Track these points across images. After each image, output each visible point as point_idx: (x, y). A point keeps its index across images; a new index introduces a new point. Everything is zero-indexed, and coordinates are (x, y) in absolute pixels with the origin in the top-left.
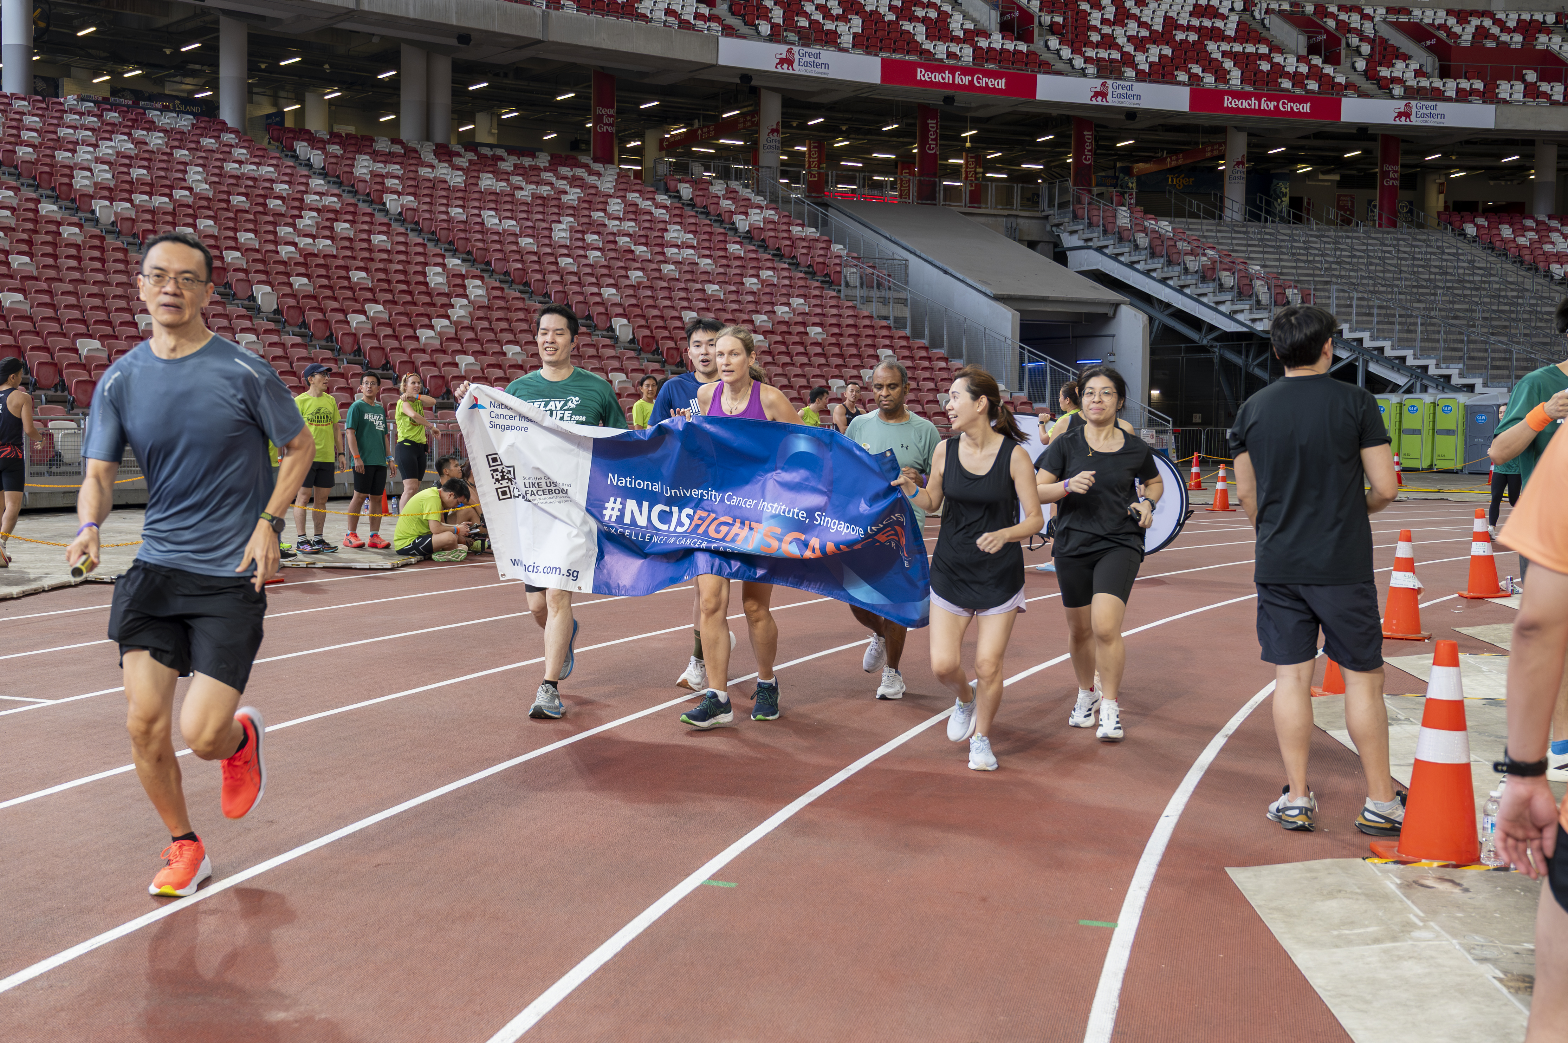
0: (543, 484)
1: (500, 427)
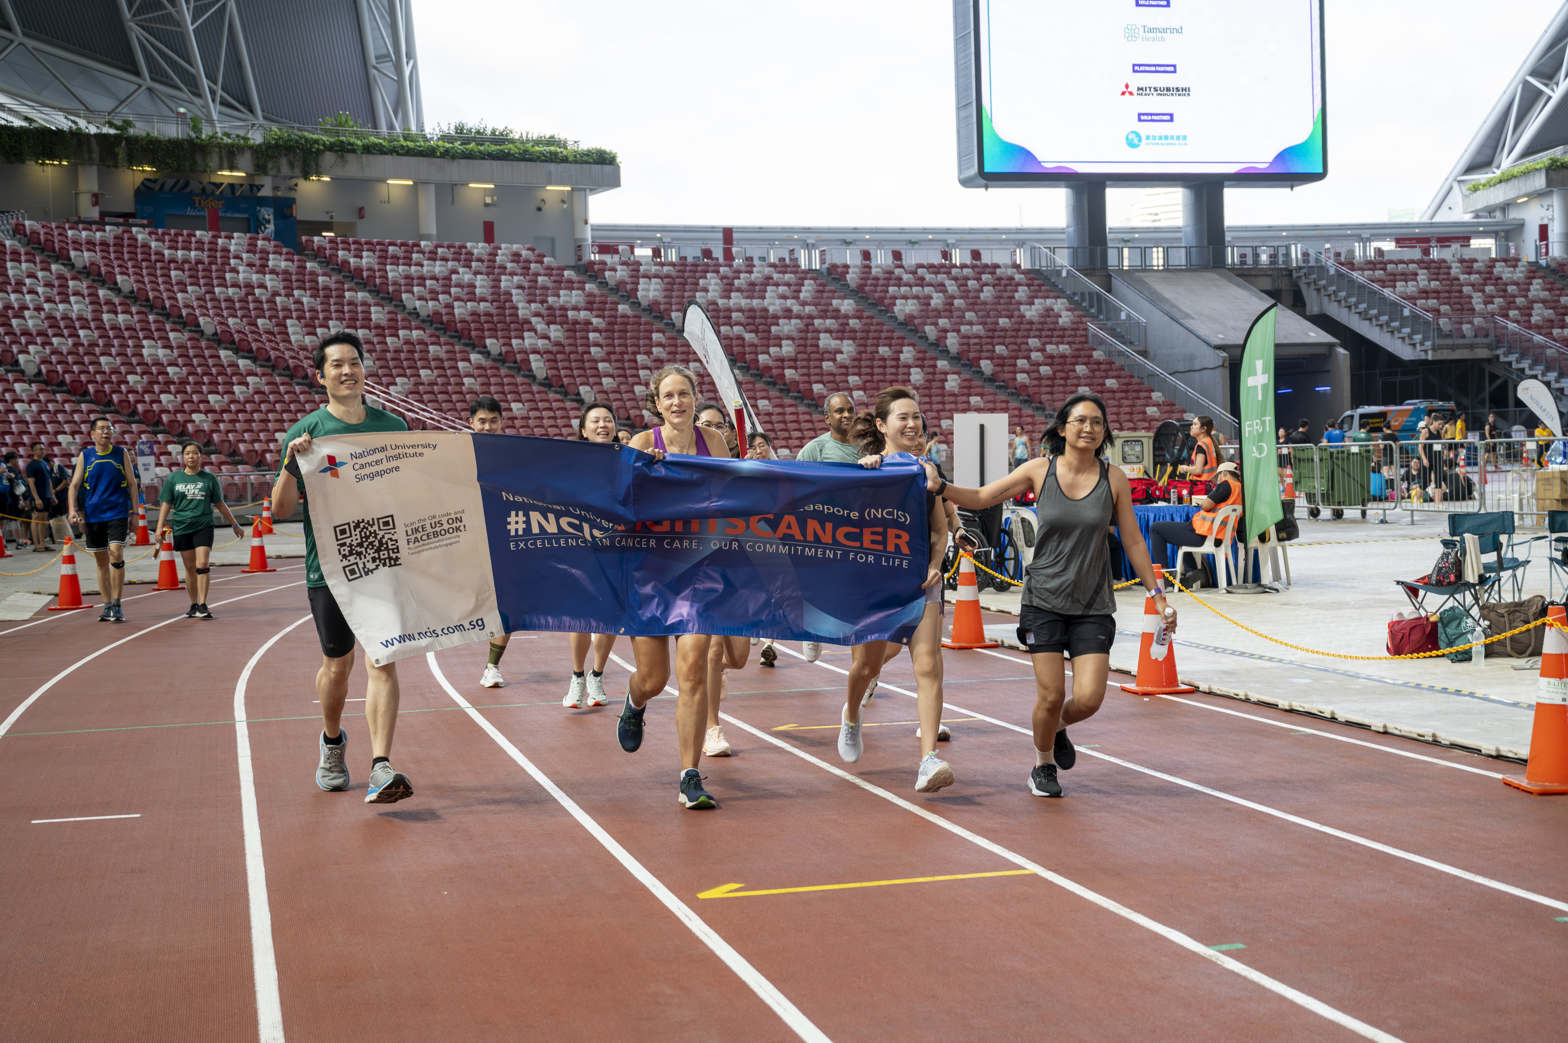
0: (428, 527)
1: (368, 476)
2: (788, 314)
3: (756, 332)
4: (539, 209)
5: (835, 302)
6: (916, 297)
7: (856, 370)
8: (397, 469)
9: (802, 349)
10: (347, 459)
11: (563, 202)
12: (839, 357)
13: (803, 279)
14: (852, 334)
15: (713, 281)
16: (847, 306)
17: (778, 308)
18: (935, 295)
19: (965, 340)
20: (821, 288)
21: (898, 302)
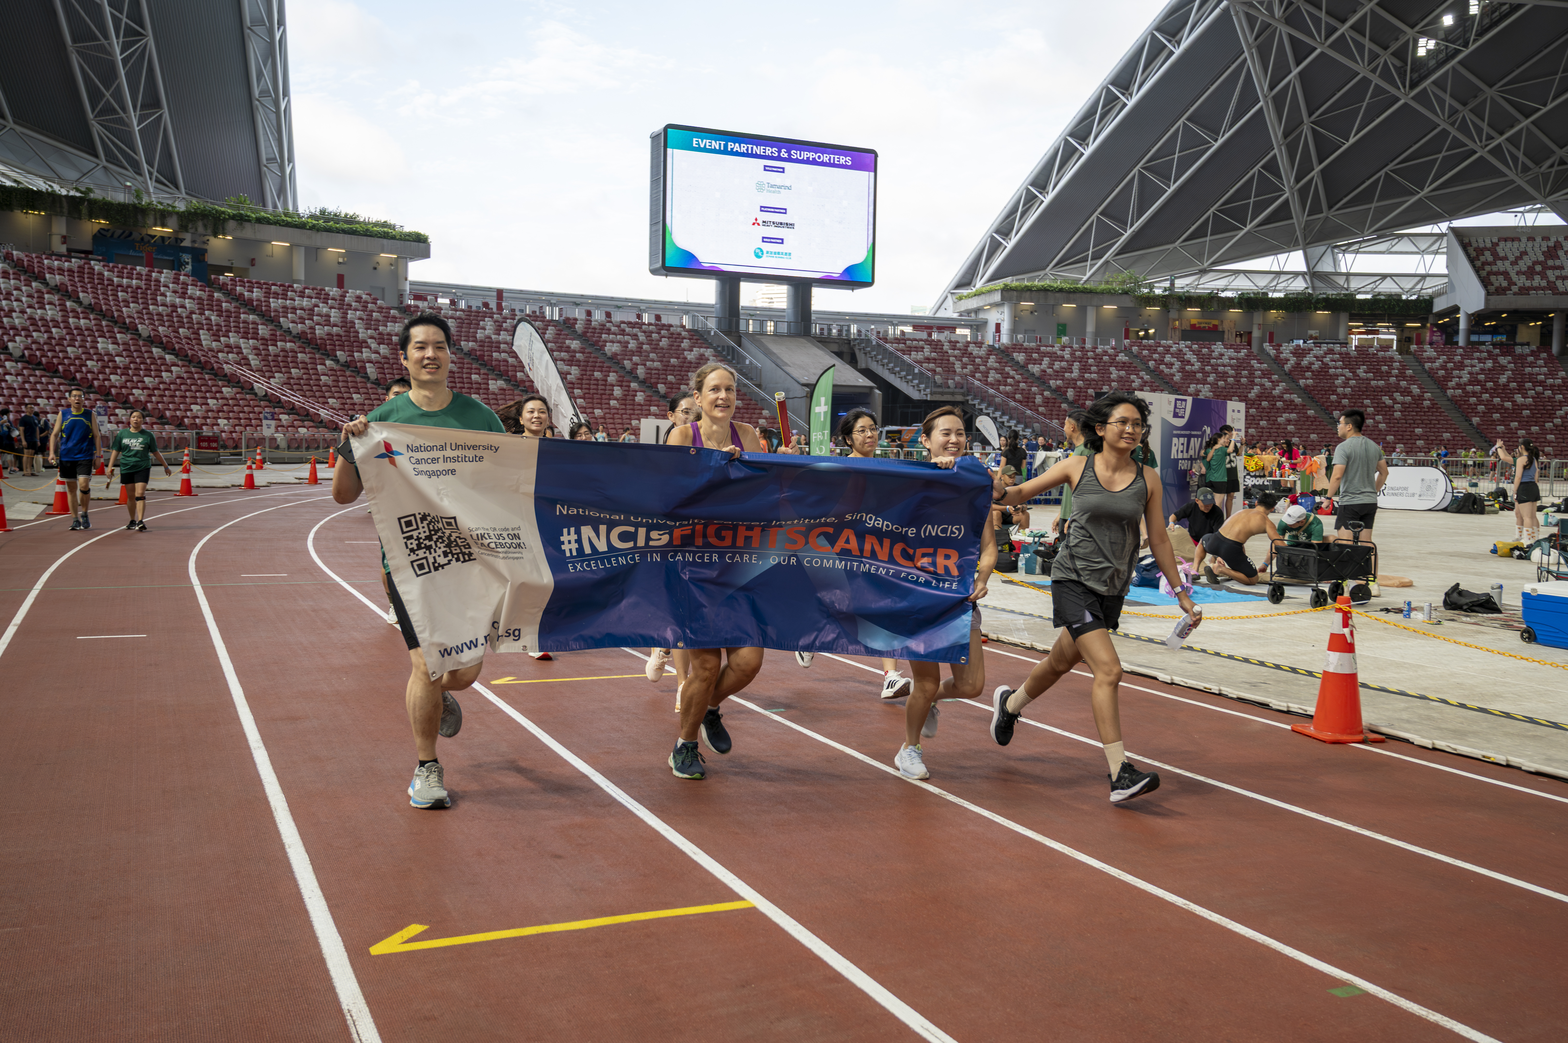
1: (427, 473)
4: (375, 268)
5: (567, 342)
6: (619, 342)
8: (453, 472)
10: (403, 450)
11: (391, 265)
12: (569, 377)
13: (547, 326)
15: (489, 323)
16: (575, 344)
18: (631, 341)
19: (649, 371)
20: (559, 332)
21: (608, 344)
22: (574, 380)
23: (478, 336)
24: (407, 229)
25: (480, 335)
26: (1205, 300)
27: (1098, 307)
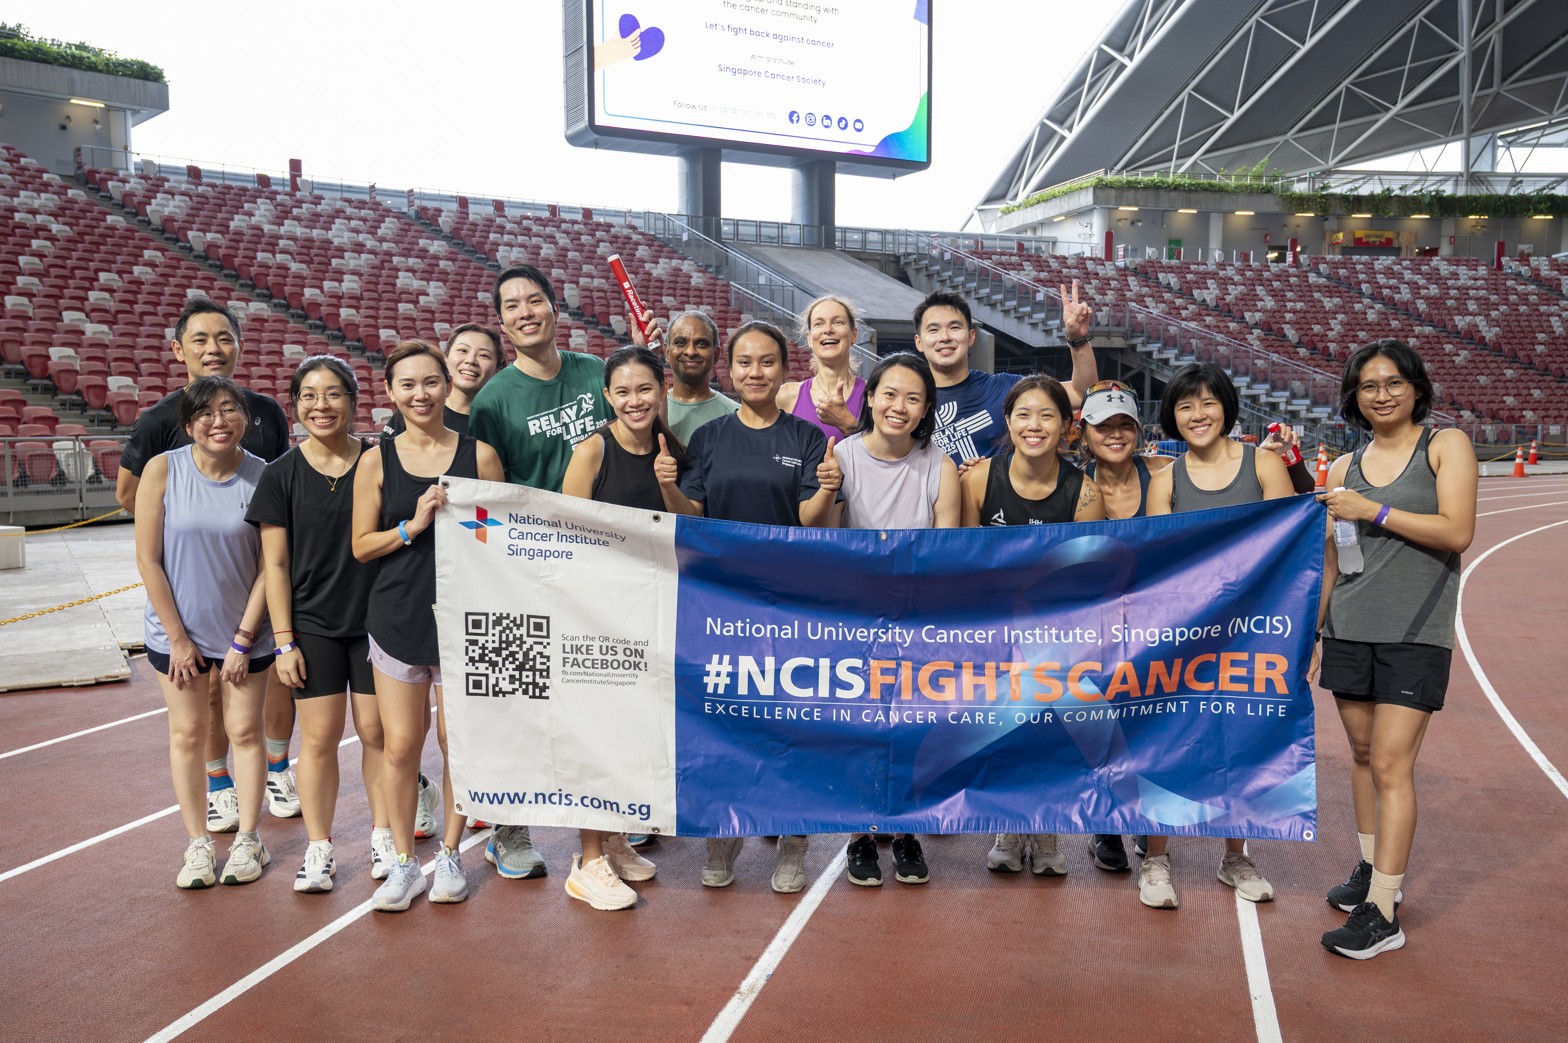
2: (359, 248)
3: (309, 263)
4: (64, 127)
5: (422, 242)
6: (522, 246)
7: (447, 316)
8: (569, 555)
9: (372, 287)
11: (96, 122)
12: (422, 299)
13: (384, 216)
14: (443, 276)
15: (263, 207)
16: (437, 247)
17: (345, 240)
18: (544, 246)
19: (587, 293)
20: (406, 227)
21: (500, 248)
22: (434, 307)
23: (232, 225)
24: (122, 56)
25: (237, 222)
26: (1380, 200)
27: (1227, 213)
